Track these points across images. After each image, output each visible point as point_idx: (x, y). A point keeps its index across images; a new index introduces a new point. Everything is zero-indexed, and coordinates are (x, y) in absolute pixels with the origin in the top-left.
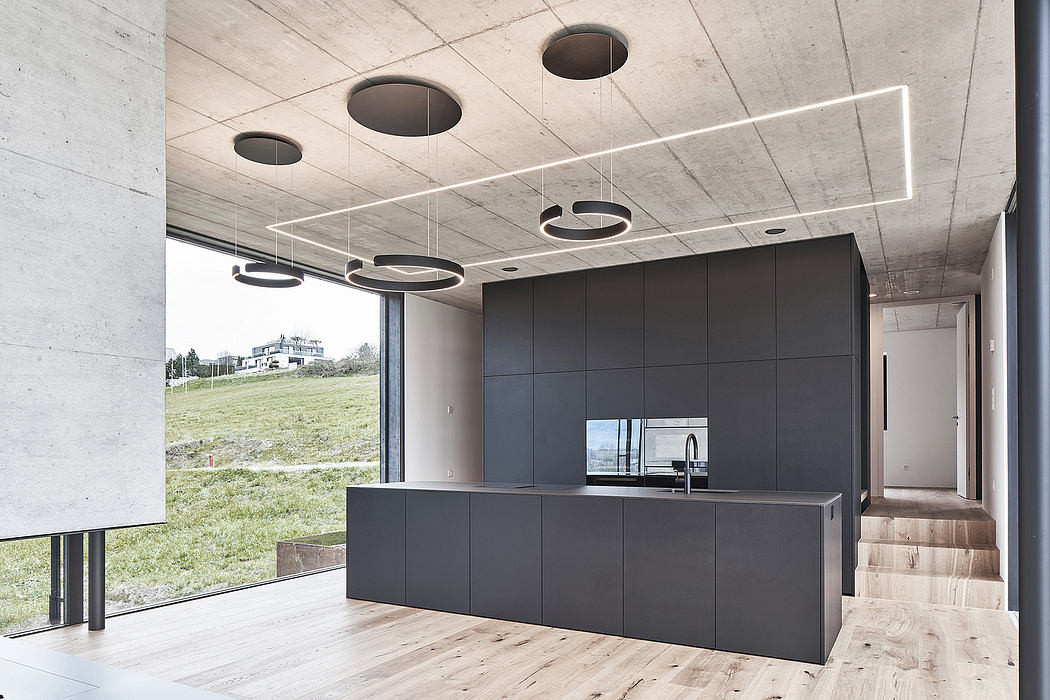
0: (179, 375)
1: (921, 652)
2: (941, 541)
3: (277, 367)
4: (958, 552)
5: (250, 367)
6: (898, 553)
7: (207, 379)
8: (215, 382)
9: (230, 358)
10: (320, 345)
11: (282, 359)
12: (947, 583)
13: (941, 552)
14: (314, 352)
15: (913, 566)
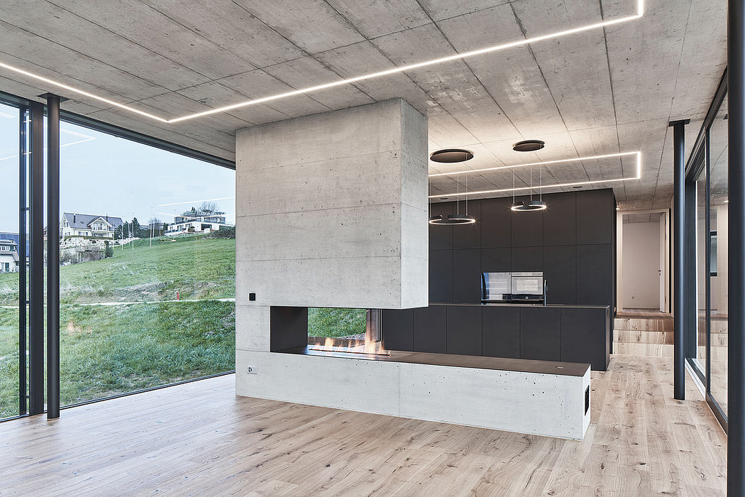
0: (126, 236)
1: (644, 368)
2: (651, 329)
3: (194, 231)
4: (659, 333)
5: (174, 231)
6: (632, 334)
7: (147, 239)
8: (152, 241)
9: (157, 224)
10: (223, 216)
11: (197, 226)
12: (653, 347)
13: (651, 333)
14: (219, 221)
15: (639, 340)
